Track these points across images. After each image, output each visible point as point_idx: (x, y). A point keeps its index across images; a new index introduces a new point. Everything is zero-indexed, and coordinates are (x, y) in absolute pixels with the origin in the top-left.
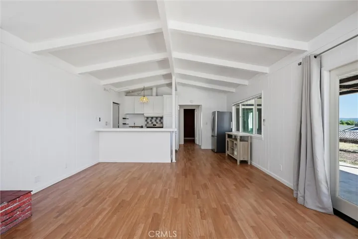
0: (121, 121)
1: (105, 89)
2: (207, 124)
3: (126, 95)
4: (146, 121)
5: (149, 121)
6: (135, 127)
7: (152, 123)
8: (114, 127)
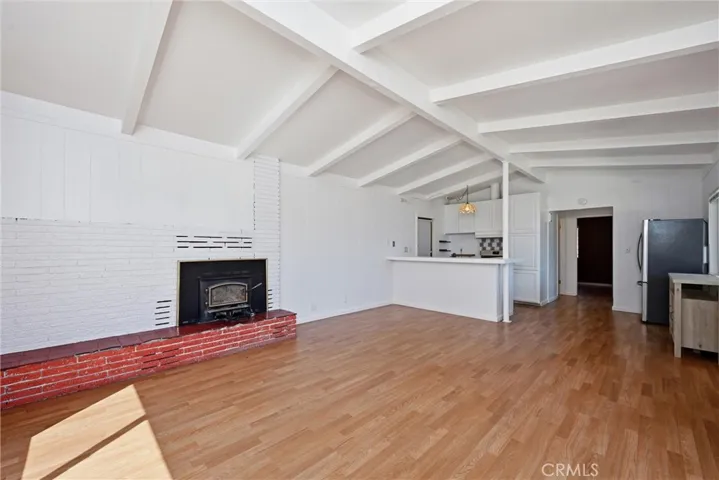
0: (436, 246)
1: (403, 199)
2: (628, 251)
3: (448, 204)
4: (481, 245)
5: (486, 245)
6: (462, 256)
7: (493, 249)
8: (420, 255)
